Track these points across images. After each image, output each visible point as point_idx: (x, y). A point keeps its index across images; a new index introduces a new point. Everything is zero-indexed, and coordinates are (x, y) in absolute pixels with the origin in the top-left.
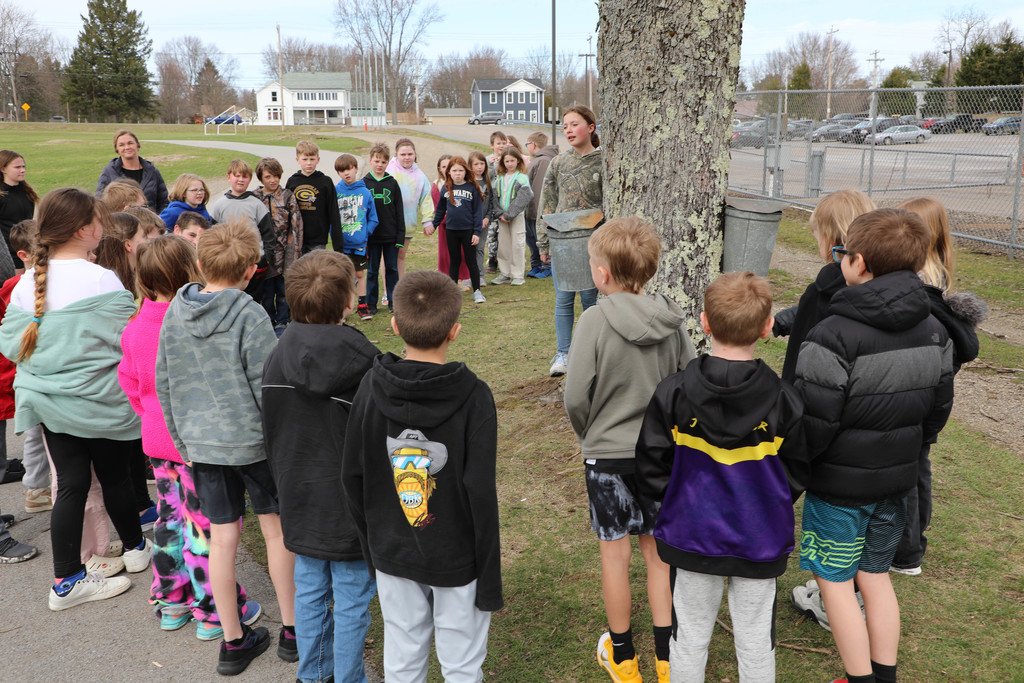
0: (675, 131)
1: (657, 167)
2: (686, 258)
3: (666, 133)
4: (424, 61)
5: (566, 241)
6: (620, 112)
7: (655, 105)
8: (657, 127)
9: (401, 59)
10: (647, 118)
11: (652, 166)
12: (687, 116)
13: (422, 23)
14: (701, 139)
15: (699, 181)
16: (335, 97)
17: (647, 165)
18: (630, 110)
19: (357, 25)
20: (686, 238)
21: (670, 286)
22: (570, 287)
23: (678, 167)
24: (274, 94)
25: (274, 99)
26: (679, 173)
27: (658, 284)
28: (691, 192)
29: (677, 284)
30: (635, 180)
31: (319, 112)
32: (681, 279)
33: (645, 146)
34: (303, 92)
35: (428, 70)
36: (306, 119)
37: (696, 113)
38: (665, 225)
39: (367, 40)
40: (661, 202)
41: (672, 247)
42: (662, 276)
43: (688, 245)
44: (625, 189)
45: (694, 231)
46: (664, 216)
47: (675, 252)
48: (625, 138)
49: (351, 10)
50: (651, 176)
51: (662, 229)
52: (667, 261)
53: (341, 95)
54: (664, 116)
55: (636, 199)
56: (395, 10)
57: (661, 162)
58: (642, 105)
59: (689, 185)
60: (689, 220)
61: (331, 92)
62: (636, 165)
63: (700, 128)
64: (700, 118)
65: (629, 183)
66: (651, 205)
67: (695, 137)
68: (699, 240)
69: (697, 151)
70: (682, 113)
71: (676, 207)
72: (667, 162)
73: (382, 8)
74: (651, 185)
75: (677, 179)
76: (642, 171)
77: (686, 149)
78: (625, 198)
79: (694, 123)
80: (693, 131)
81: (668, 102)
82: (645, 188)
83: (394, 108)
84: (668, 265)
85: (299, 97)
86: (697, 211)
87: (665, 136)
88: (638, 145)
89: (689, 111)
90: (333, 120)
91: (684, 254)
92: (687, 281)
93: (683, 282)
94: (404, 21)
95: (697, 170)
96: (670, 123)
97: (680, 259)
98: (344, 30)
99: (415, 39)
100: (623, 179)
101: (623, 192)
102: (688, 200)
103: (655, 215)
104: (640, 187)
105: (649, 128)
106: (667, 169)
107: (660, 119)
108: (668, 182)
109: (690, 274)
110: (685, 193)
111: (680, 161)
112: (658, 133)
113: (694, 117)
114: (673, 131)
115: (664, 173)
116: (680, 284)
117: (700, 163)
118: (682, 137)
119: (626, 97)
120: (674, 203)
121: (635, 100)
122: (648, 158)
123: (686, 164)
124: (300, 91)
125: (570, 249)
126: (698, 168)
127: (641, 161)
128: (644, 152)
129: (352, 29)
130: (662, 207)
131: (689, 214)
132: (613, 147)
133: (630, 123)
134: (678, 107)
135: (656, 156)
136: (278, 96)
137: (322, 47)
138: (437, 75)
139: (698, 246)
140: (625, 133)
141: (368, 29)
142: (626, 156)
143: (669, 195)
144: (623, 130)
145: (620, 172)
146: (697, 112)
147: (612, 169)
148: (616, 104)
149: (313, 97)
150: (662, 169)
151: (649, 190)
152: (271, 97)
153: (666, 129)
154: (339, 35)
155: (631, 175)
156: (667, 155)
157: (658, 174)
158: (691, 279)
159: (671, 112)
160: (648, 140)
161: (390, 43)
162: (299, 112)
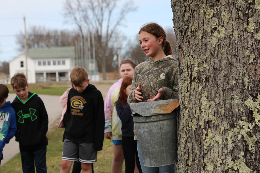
0: (230, 31)
1: (216, 61)
2: (245, 135)
3: (222, 33)
4: (125, 38)
5: (146, 125)
6: (186, 19)
7: (212, 12)
8: (215, 29)
9: (109, 36)
10: (206, 22)
11: (212, 60)
12: (239, 18)
13: (123, 13)
14: (252, 37)
15: (253, 71)
16: (64, 63)
17: (208, 60)
18: (193, 17)
19: (79, 15)
20: (244, 118)
21: (233, 160)
22: (153, 163)
23: (234, 60)
24: (22, 63)
25: (22, 66)
26: (235, 64)
27: (223, 158)
28: (246, 80)
29: (239, 158)
30: (199, 72)
31: (52, 74)
32: (242, 153)
33: (206, 45)
34: (42, 61)
35: (128, 44)
36: (44, 79)
37: (247, 16)
38: (225, 108)
39: (85, 25)
40: (221, 89)
41: (233, 126)
42: (226, 151)
43: (246, 124)
44: (192, 80)
45: (251, 112)
46: (224, 101)
47: (236, 130)
48: (190, 40)
49: (74, 6)
50: (211, 68)
51: (223, 111)
52: (229, 138)
53: (68, 62)
54: (220, 19)
55: (200, 87)
56: (104, 5)
57: (219, 56)
58: (201, 12)
59: (244, 75)
60: (246, 103)
61: (61, 60)
62: (199, 60)
63: (251, 27)
64: (250, 19)
65: (195, 75)
66: (213, 92)
67: (246, 35)
68: (256, 120)
69: (250, 46)
70: (234, 16)
71: (234, 93)
72: (224, 56)
73: (96, 4)
74: (212, 75)
75: (234, 69)
76: (205, 65)
77: (240, 45)
78: (192, 87)
79: (245, 24)
80: (245, 30)
81: (223, 8)
82: (207, 79)
83: (104, 69)
84: (230, 141)
85: (39, 64)
86: (253, 96)
87: (221, 35)
88: (200, 44)
89: (240, 14)
90: (63, 79)
91: (243, 132)
92: (248, 155)
93: (245, 156)
94: (110, 12)
95: (250, 62)
96: (226, 25)
97: (240, 137)
98: (70, 19)
99: (118, 23)
100: (190, 72)
101: (191, 83)
102: (244, 86)
103: (217, 100)
104: (204, 77)
105: (209, 29)
106: (224, 61)
107: (217, 22)
108: (225, 72)
109: (250, 149)
110: (241, 81)
111: (235, 55)
112: (216, 33)
113: (246, 19)
114: (228, 31)
115: (223, 66)
116: (242, 158)
117: (253, 56)
118: (236, 35)
119: (190, 6)
120: (232, 89)
121: (196, 8)
122: (208, 54)
123: (241, 58)
124: (40, 60)
125: (151, 131)
126: (251, 60)
127: (203, 56)
128: (206, 50)
129: (75, 19)
130: (222, 93)
131: (246, 99)
132: (182, 47)
133: (193, 27)
134: (230, 11)
135: (215, 51)
136: (25, 64)
137: (56, 32)
138: (135, 46)
139: (256, 125)
140: (190, 35)
141: (86, 18)
142: (191, 54)
143: (228, 83)
144: (188, 33)
145: (188, 67)
146: (248, 14)
147: (182, 65)
148: (182, 13)
149: (49, 64)
150: (220, 62)
151: (211, 80)
152: (19, 64)
153: (222, 29)
154: (66, 22)
155: (196, 69)
156: (224, 50)
157: (217, 66)
158: (252, 154)
159: (225, 16)
160: (208, 39)
161: (101, 26)
162: (39, 74)
